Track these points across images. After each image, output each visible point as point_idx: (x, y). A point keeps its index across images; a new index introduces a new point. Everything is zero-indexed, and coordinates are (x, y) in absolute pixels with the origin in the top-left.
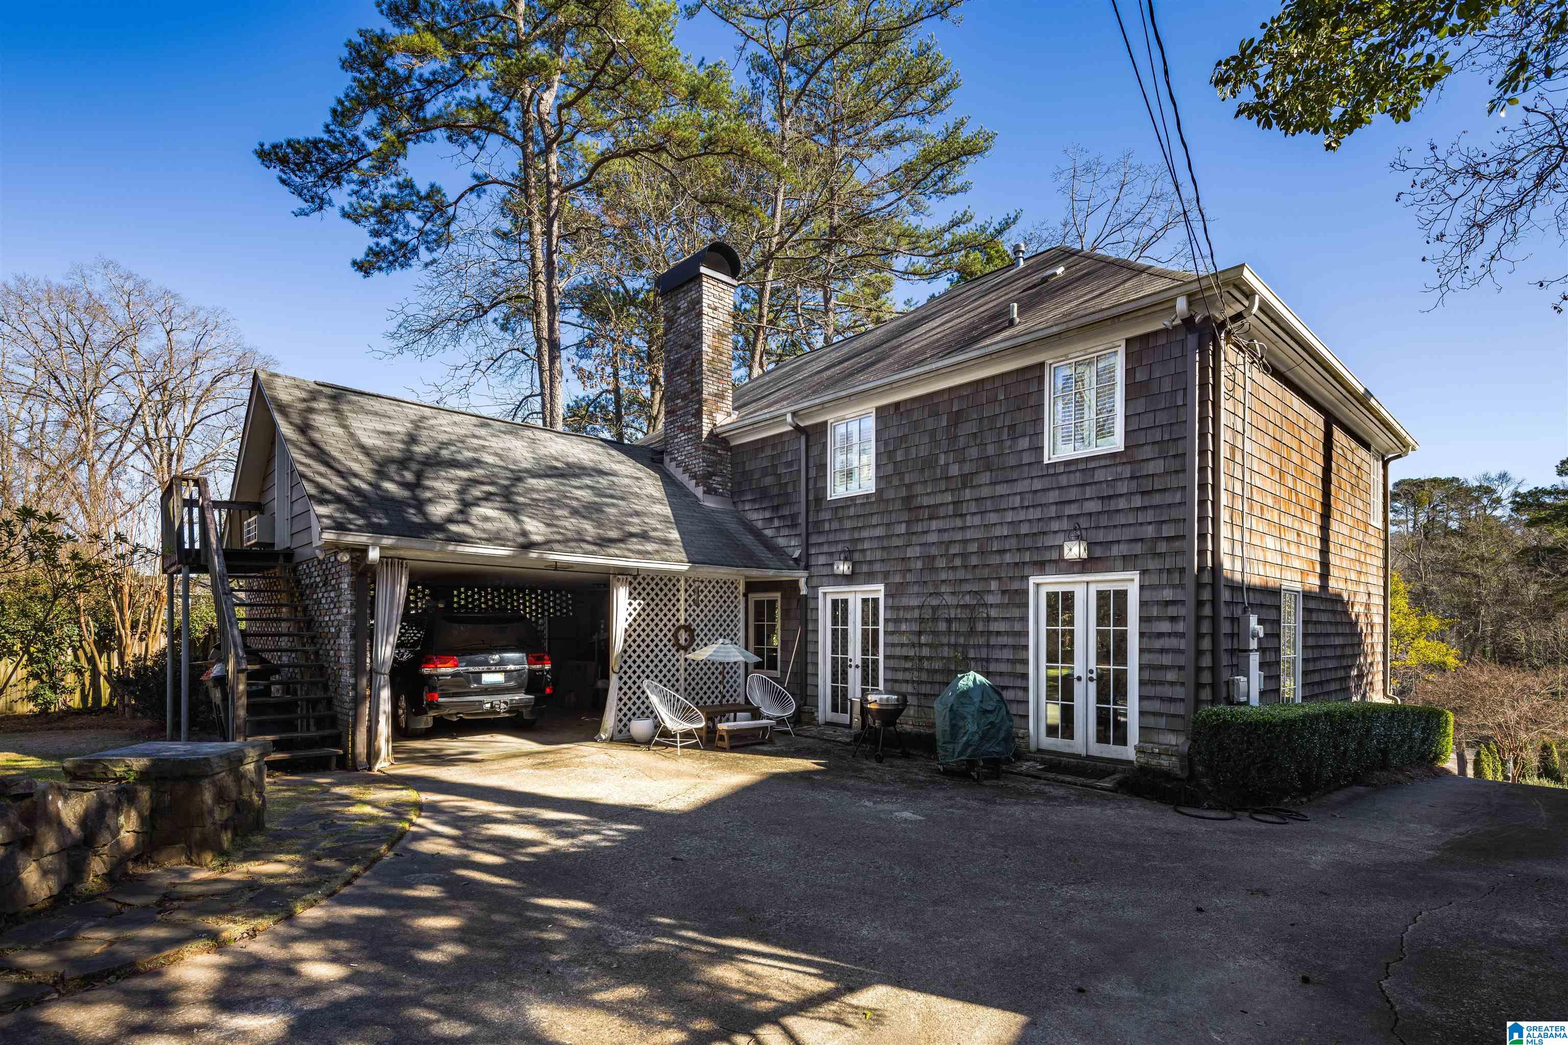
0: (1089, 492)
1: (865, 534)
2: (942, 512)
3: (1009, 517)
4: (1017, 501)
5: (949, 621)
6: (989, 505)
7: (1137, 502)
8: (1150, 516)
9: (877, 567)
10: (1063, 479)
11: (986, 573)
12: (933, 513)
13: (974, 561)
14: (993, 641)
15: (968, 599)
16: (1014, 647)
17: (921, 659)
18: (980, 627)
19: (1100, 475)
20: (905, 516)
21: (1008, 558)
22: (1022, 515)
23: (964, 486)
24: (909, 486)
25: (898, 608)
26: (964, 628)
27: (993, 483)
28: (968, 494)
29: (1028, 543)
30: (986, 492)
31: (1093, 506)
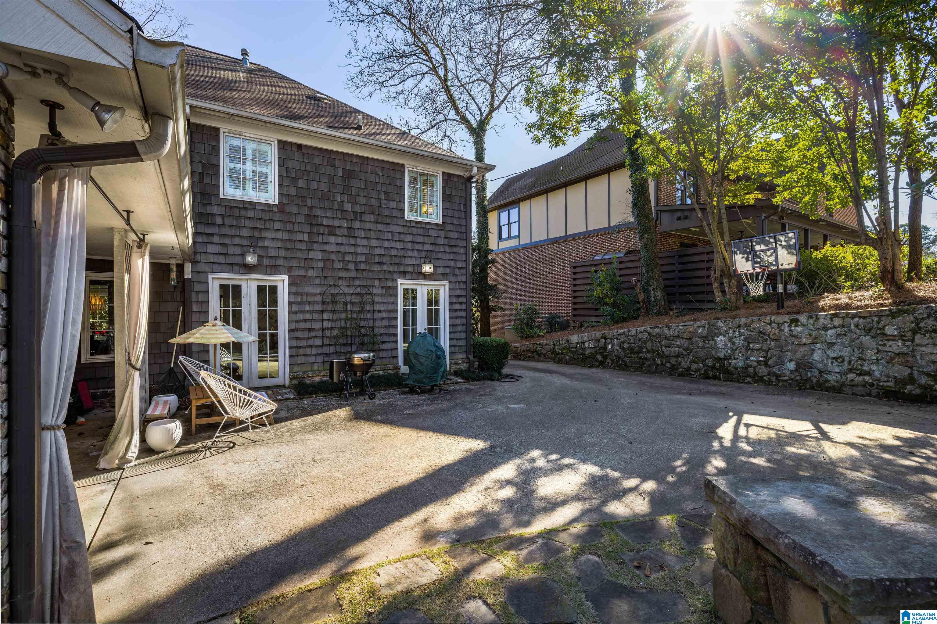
0: (426, 240)
1: (268, 234)
2: (339, 231)
3: (386, 244)
4: (390, 236)
5: (346, 304)
6: (373, 234)
7: (447, 249)
8: (451, 257)
9: (281, 262)
10: (415, 231)
11: (372, 275)
12: (332, 231)
13: (363, 267)
14: (376, 315)
15: (359, 290)
16: (389, 319)
17: (323, 329)
18: (368, 307)
19: (432, 233)
20: (307, 228)
21: (385, 268)
22: (393, 245)
23: (356, 219)
24: (311, 208)
25: (301, 294)
26: (357, 308)
27: (376, 222)
28: (358, 224)
29: (396, 261)
30: (371, 226)
31: (428, 247)
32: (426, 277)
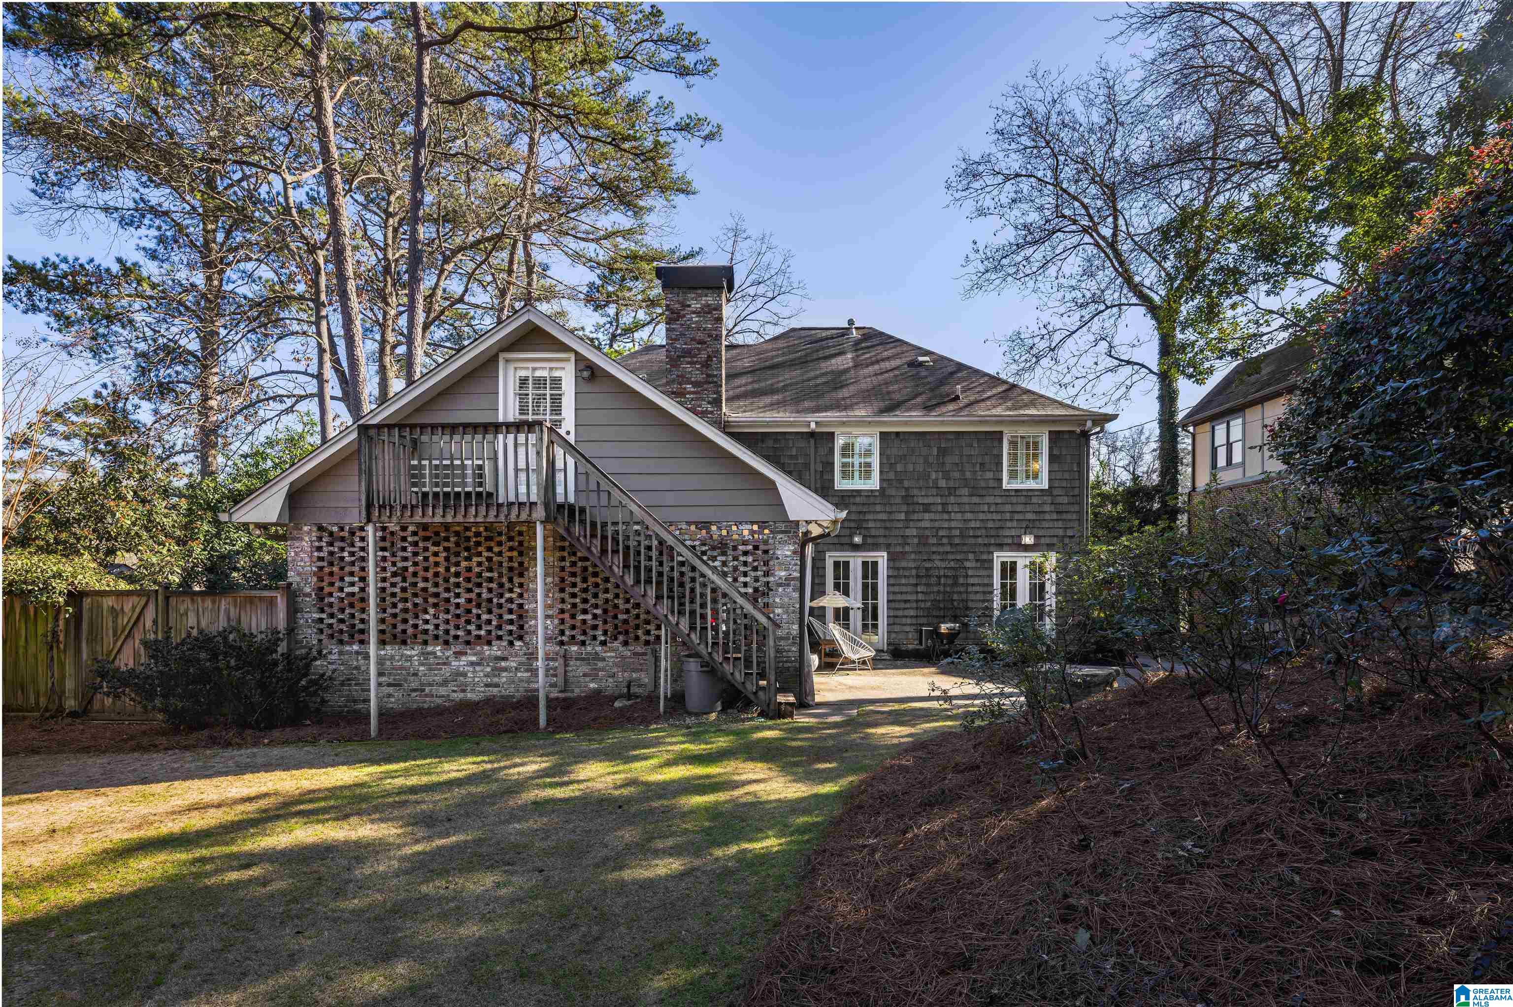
0: (1029, 508)
1: (870, 517)
2: (933, 508)
3: (982, 516)
4: (986, 508)
5: (939, 577)
6: (967, 508)
7: (1055, 516)
8: (1060, 524)
9: (881, 540)
10: (1014, 500)
11: (965, 549)
12: (927, 508)
13: (957, 541)
14: (970, 589)
15: (952, 564)
16: (984, 593)
17: (917, 601)
18: (961, 581)
19: (1034, 500)
20: (904, 508)
21: (980, 540)
22: (989, 516)
23: (950, 494)
24: (907, 489)
25: (898, 569)
26: (950, 581)
27: (971, 495)
28: (952, 499)
29: (993, 533)
30: (966, 500)
31: (1030, 516)
32: (1027, 548)
